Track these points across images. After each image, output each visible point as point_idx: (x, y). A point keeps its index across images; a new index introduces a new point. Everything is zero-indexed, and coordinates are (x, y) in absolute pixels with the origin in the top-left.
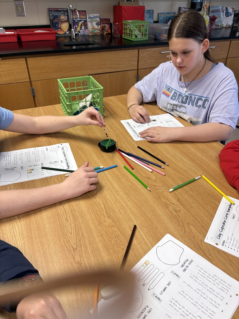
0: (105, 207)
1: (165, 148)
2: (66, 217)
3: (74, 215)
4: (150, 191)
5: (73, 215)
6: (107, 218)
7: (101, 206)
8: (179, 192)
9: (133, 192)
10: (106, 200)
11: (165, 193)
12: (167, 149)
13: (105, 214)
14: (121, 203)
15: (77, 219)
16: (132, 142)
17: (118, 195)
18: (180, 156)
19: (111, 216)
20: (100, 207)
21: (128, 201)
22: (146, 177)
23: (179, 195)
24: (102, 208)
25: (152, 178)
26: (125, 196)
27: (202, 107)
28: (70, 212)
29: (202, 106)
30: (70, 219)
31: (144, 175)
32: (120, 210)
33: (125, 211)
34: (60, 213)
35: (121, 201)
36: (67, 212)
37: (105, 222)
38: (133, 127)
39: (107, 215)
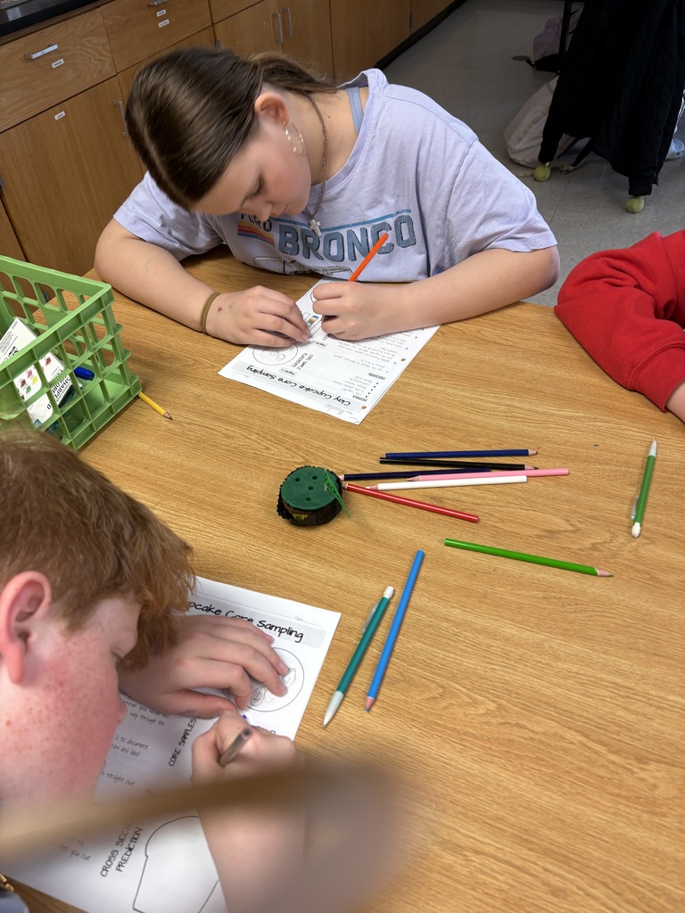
0: (587, 736)
1: (460, 402)
2: (538, 884)
3: (553, 852)
4: (611, 576)
5: (547, 853)
6: (643, 769)
7: (571, 743)
8: (666, 523)
9: (580, 615)
10: (555, 707)
11: (643, 551)
12: (468, 401)
13: (613, 757)
14: (602, 679)
15: (578, 858)
16: (349, 434)
17: (558, 659)
18: (526, 406)
19: (638, 748)
20: (574, 747)
21: (604, 656)
22: (539, 533)
23: (677, 533)
24: (585, 745)
25: (557, 528)
26: (577, 647)
27: (399, 245)
28: (524, 852)
29: (396, 244)
30: (562, 877)
31: (529, 532)
32: (632, 707)
33: (645, 700)
34: (506, 887)
35: (590, 672)
36: (519, 863)
37: (655, 786)
38: (287, 377)
39: (628, 758)
